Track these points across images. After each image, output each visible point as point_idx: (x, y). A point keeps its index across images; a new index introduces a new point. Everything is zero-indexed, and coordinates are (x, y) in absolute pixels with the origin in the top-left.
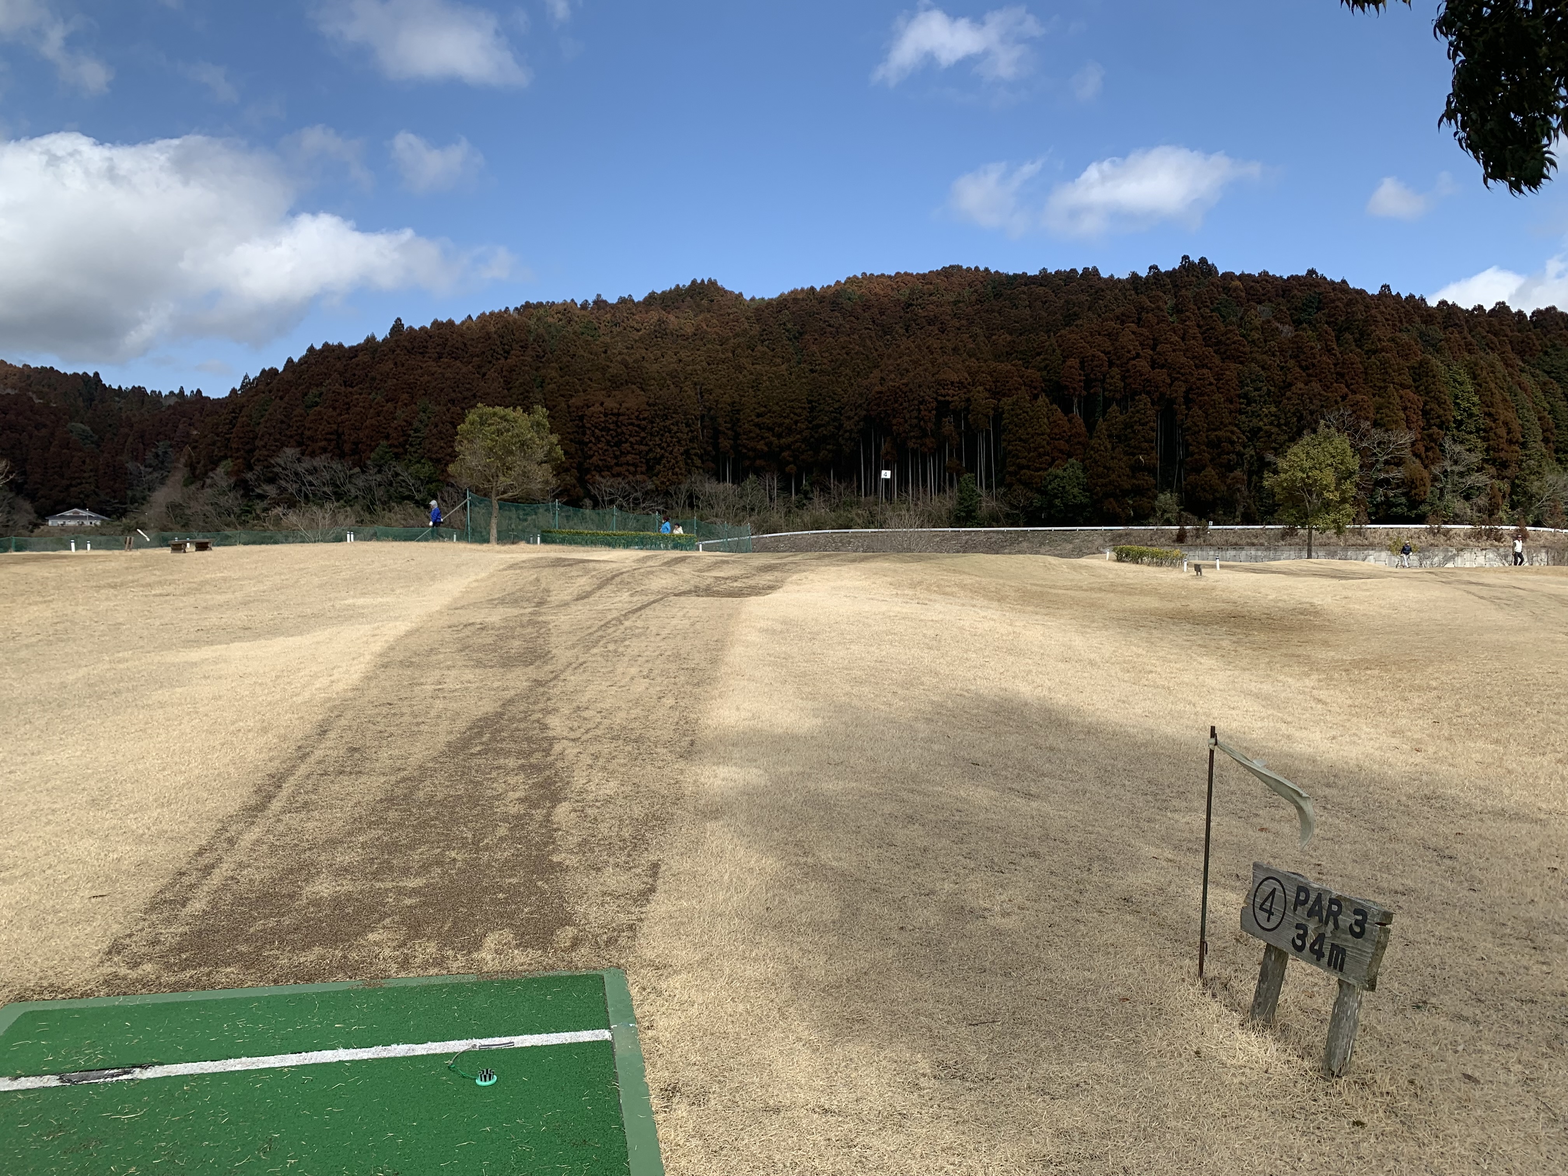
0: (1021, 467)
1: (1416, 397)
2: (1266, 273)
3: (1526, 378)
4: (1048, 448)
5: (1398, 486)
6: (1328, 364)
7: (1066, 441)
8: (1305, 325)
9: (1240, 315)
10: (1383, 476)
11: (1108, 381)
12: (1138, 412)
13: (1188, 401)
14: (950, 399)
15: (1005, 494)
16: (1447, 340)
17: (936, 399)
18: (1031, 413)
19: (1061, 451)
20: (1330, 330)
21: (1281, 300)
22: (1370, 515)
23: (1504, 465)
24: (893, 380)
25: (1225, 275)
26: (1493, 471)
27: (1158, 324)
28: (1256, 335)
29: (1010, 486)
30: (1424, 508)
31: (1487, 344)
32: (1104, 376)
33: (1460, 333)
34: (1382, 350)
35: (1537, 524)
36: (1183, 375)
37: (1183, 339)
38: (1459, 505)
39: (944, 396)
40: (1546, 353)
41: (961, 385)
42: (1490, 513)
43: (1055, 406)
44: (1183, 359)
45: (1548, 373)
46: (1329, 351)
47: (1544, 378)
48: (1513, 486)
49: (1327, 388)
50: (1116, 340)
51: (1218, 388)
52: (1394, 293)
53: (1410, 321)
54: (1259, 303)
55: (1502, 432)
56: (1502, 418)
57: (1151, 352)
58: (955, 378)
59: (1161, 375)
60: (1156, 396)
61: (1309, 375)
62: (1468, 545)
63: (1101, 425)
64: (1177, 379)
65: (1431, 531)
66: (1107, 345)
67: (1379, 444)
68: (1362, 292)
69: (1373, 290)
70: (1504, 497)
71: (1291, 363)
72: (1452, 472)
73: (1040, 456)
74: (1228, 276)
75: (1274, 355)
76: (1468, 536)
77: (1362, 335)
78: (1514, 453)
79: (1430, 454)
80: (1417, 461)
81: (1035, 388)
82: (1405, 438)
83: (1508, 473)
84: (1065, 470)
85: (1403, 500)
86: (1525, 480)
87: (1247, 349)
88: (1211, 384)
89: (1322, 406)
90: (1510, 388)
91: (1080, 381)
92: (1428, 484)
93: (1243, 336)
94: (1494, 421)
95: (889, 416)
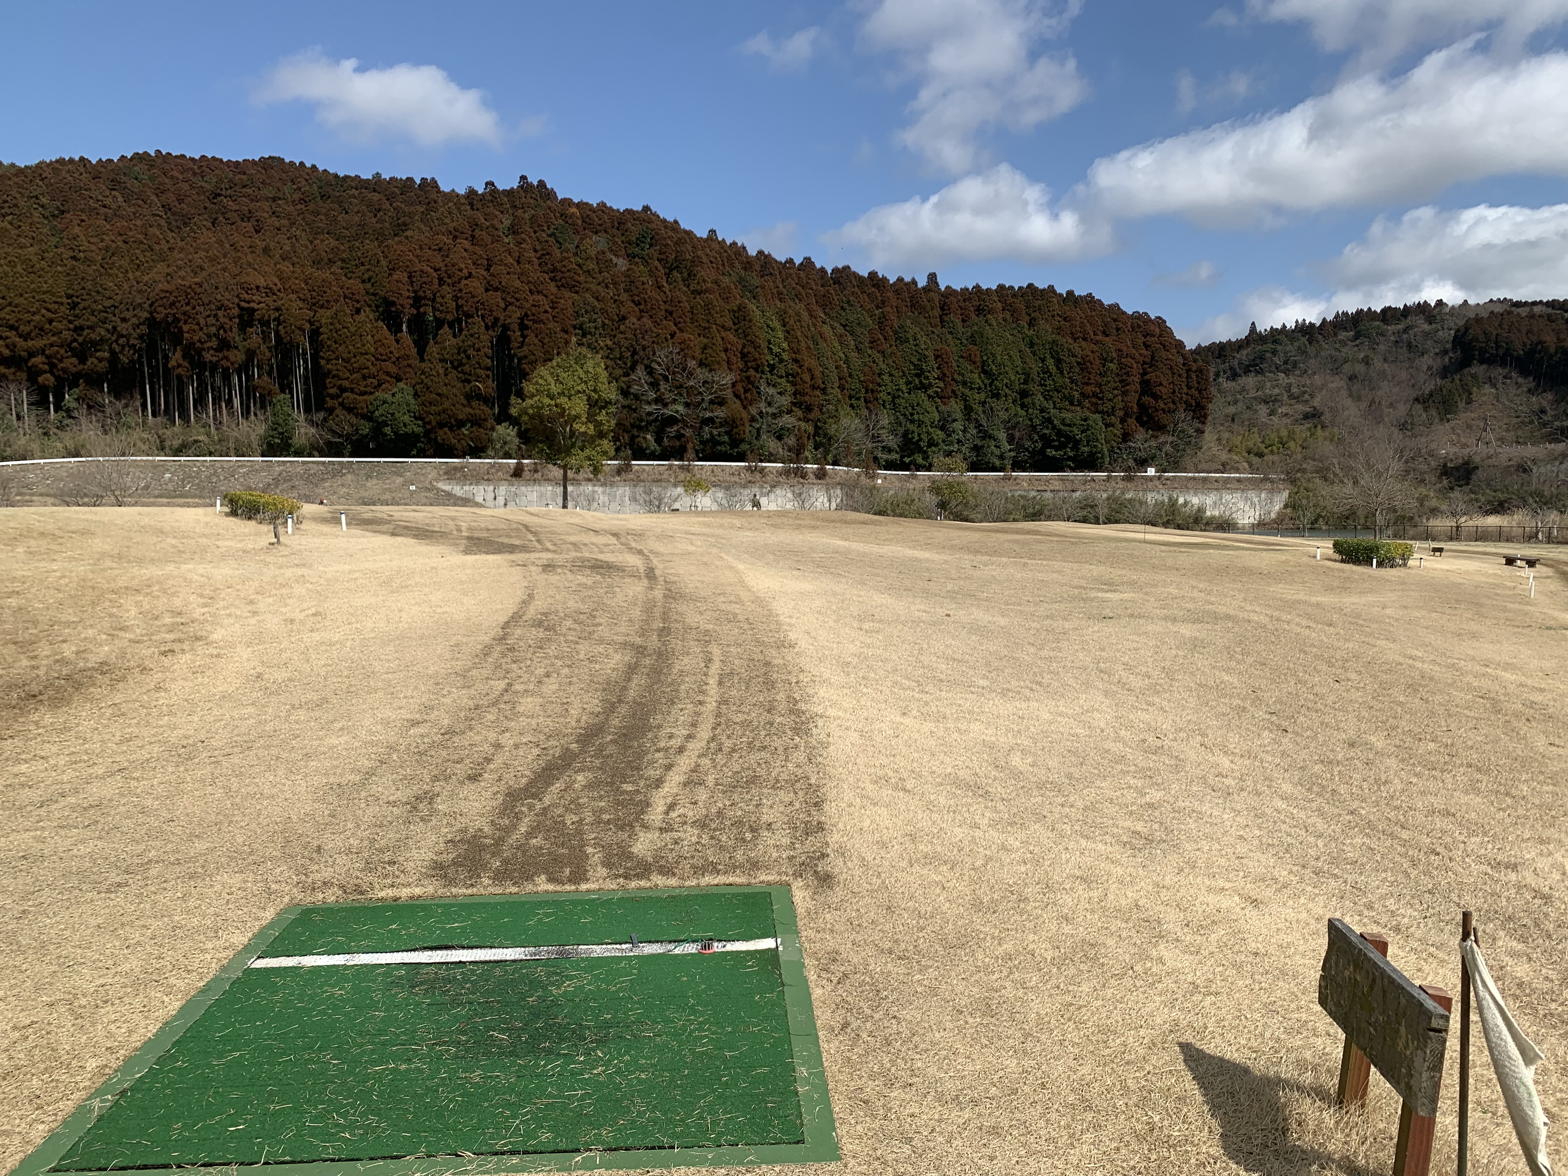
0: (343, 390)
1: (736, 340)
2: (603, 204)
3: (826, 329)
4: (373, 370)
5: (722, 426)
6: (657, 301)
7: (394, 363)
8: (637, 259)
9: (576, 243)
10: (708, 414)
11: (439, 300)
12: (472, 336)
13: (523, 327)
14: (255, 306)
15: (325, 420)
16: (763, 287)
17: (238, 305)
18: (353, 329)
19: (388, 374)
20: (660, 268)
21: (615, 231)
22: (697, 452)
23: (809, 409)
24: (183, 279)
25: (564, 200)
26: (800, 413)
27: (492, 243)
28: (591, 265)
29: (331, 411)
30: (744, 447)
31: (796, 295)
32: (434, 295)
33: (774, 282)
34: (706, 291)
35: (835, 463)
36: (518, 300)
37: (518, 262)
38: (773, 445)
39: (249, 302)
40: (842, 308)
41: (270, 291)
42: (797, 454)
43: (380, 323)
44: (517, 283)
45: (844, 326)
46: (659, 288)
47: (840, 330)
48: (817, 428)
49: (657, 324)
50: (447, 256)
51: (554, 317)
52: (720, 239)
53: (732, 266)
54: (596, 233)
55: (806, 377)
56: (806, 365)
57: (485, 273)
58: (262, 282)
59: (496, 298)
60: (490, 320)
61: (641, 311)
62: (779, 482)
63: (432, 349)
64: (511, 304)
65: (749, 468)
66: (438, 261)
67: (705, 382)
68: (689, 233)
69: (702, 233)
70: (809, 438)
71: (624, 297)
72: (767, 413)
73: (364, 378)
74: (567, 202)
75: (607, 287)
76: (780, 473)
77: (689, 275)
78: (816, 398)
79: (748, 395)
80: (737, 401)
81: (358, 302)
82: (727, 378)
83: (811, 416)
84: (393, 395)
85: (726, 438)
86: (825, 423)
87: (582, 279)
88: (546, 312)
89: (653, 342)
90: (813, 337)
91: (408, 297)
92: (747, 424)
93: (579, 266)
94: (800, 367)
95: (179, 320)
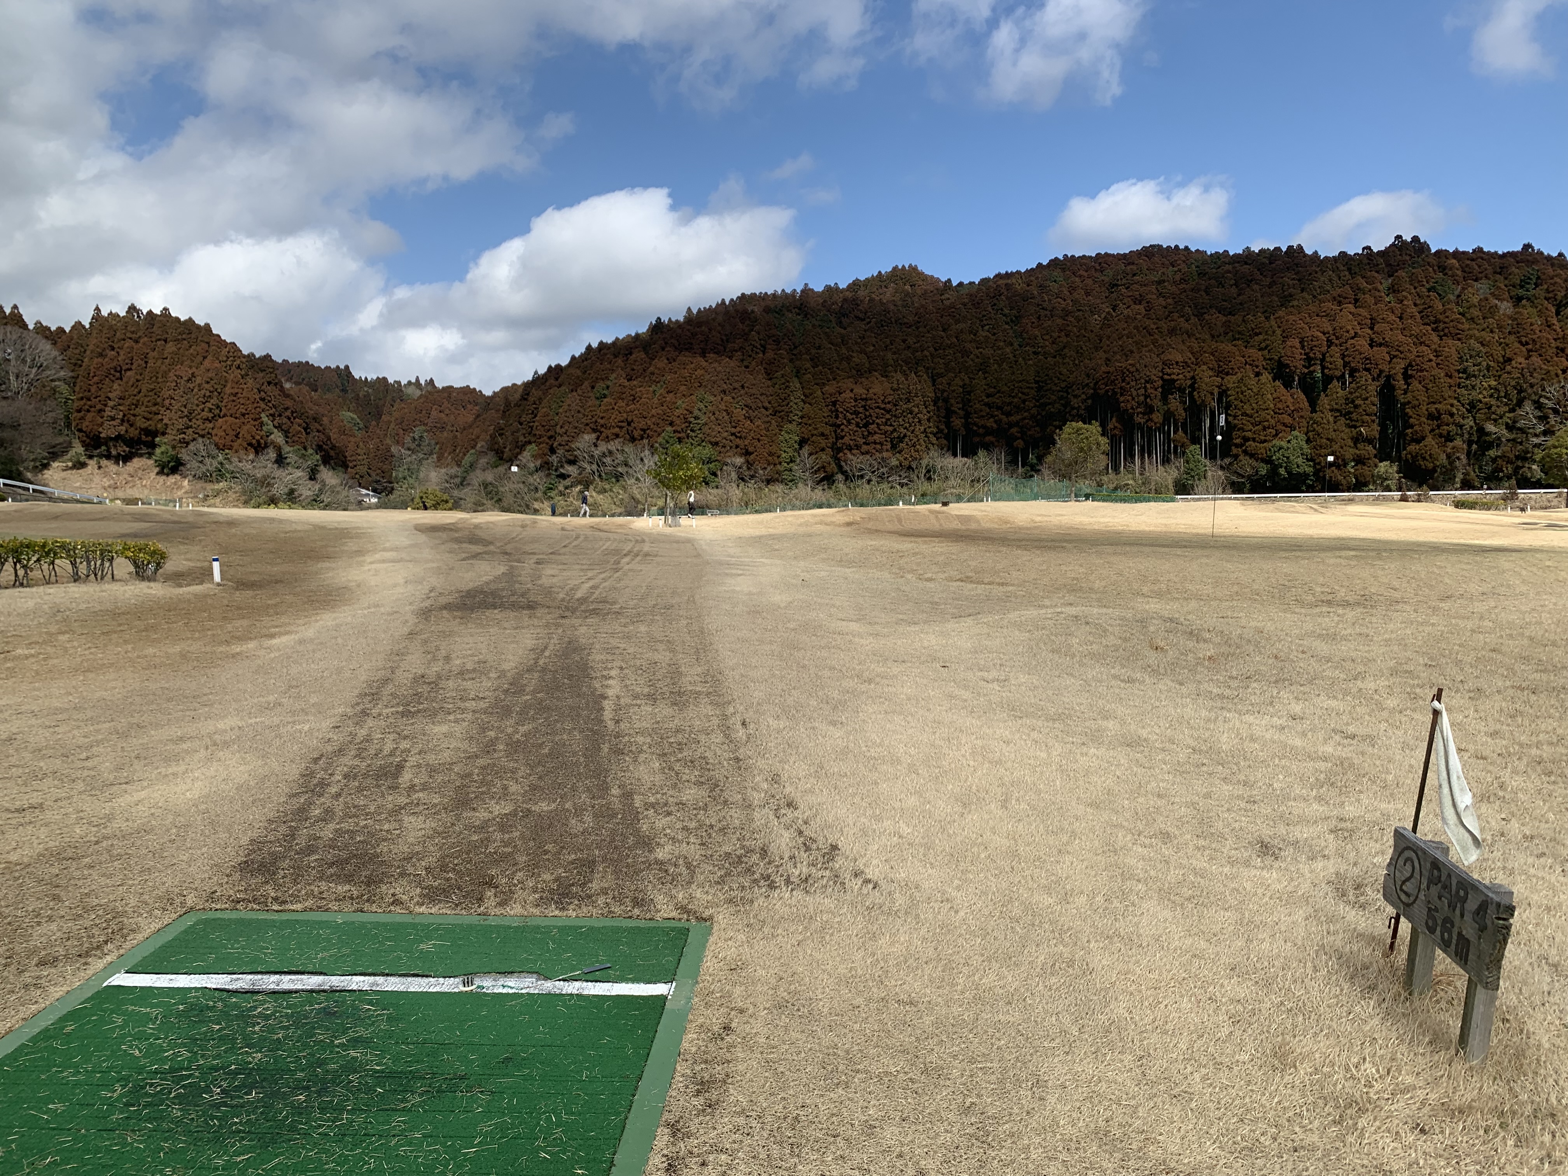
2: (1480, 250)
4: (1273, 422)
6: (1548, 339)
7: (1290, 415)
8: (1524, 302)
9: (1457, 293)
11: (1328, 359)
12: (1359, 387)
13: (1407, 377)
14: (1175, 377)
15: (1230, 465)
17: (1162, 378)
18: (1255, 390)
19: (1284, 425)
20: (1550, 306)
21: (1497, 277)
24: (1121, 361)
25: (1439, 252)
27: (1375, 304)
28: (1475, 312)
29: (1236, 457)
32: (1324, 355)
36: (1402, 353)
37: (1401, 318)
39: (1170, 375)
41: (1186, 364)
43: (1277, 383)
44: (1401, 337)
50: (1334, 321)
51: (1438, 364)
54: (1476, 280)
57: (1370, 332)
58: (1180, 358)
59: (1381, 353)
60: (1375, 372)
61: (1529, 351)
63: (1323, 399)
64: (1395, 356)
66: (1326, 326)
71: (1511, 339)
73: (1264, 429)
74: (1442, 253)
75: (1492, 332)
81: (1257, 367)
84: (1289, 442)
87: (1466, 326)
88: (1430, 360)
89: (1543, 379)
91: (1300, 359)
93: (1462, 314)
95: (1116, 393)
